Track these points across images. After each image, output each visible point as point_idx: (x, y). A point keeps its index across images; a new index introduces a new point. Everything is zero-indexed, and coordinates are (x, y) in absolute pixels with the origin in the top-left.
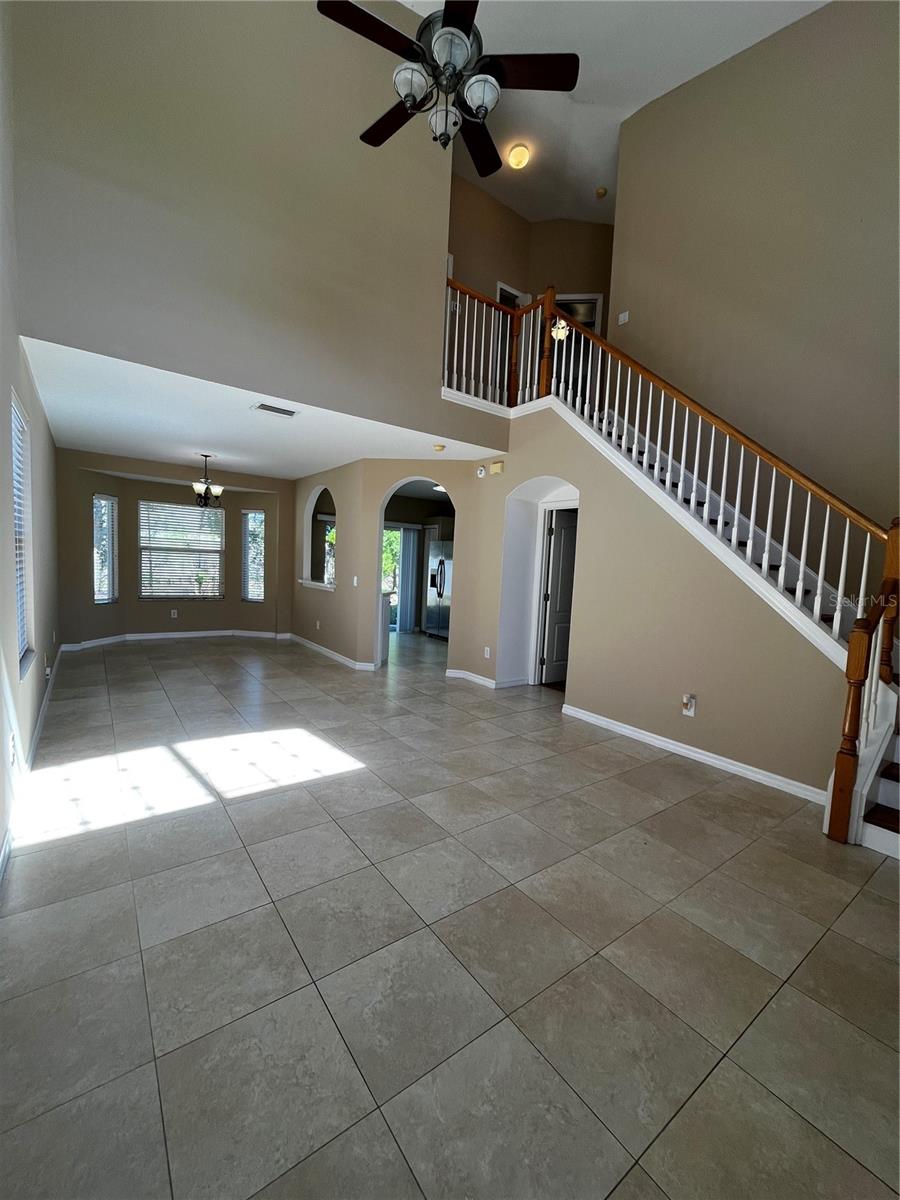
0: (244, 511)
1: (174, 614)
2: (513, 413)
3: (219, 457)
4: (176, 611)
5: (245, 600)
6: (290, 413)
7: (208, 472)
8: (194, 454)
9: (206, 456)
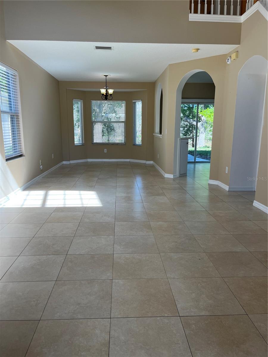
0: (134, 101)
1: (105, 151)
2: (242, 19)
3: (112, 75)
4: (106, 150)
5: (135, 145)
6: (109, 48)
7: (107, 84)
8: (100, 75)
9: (106, 76)
